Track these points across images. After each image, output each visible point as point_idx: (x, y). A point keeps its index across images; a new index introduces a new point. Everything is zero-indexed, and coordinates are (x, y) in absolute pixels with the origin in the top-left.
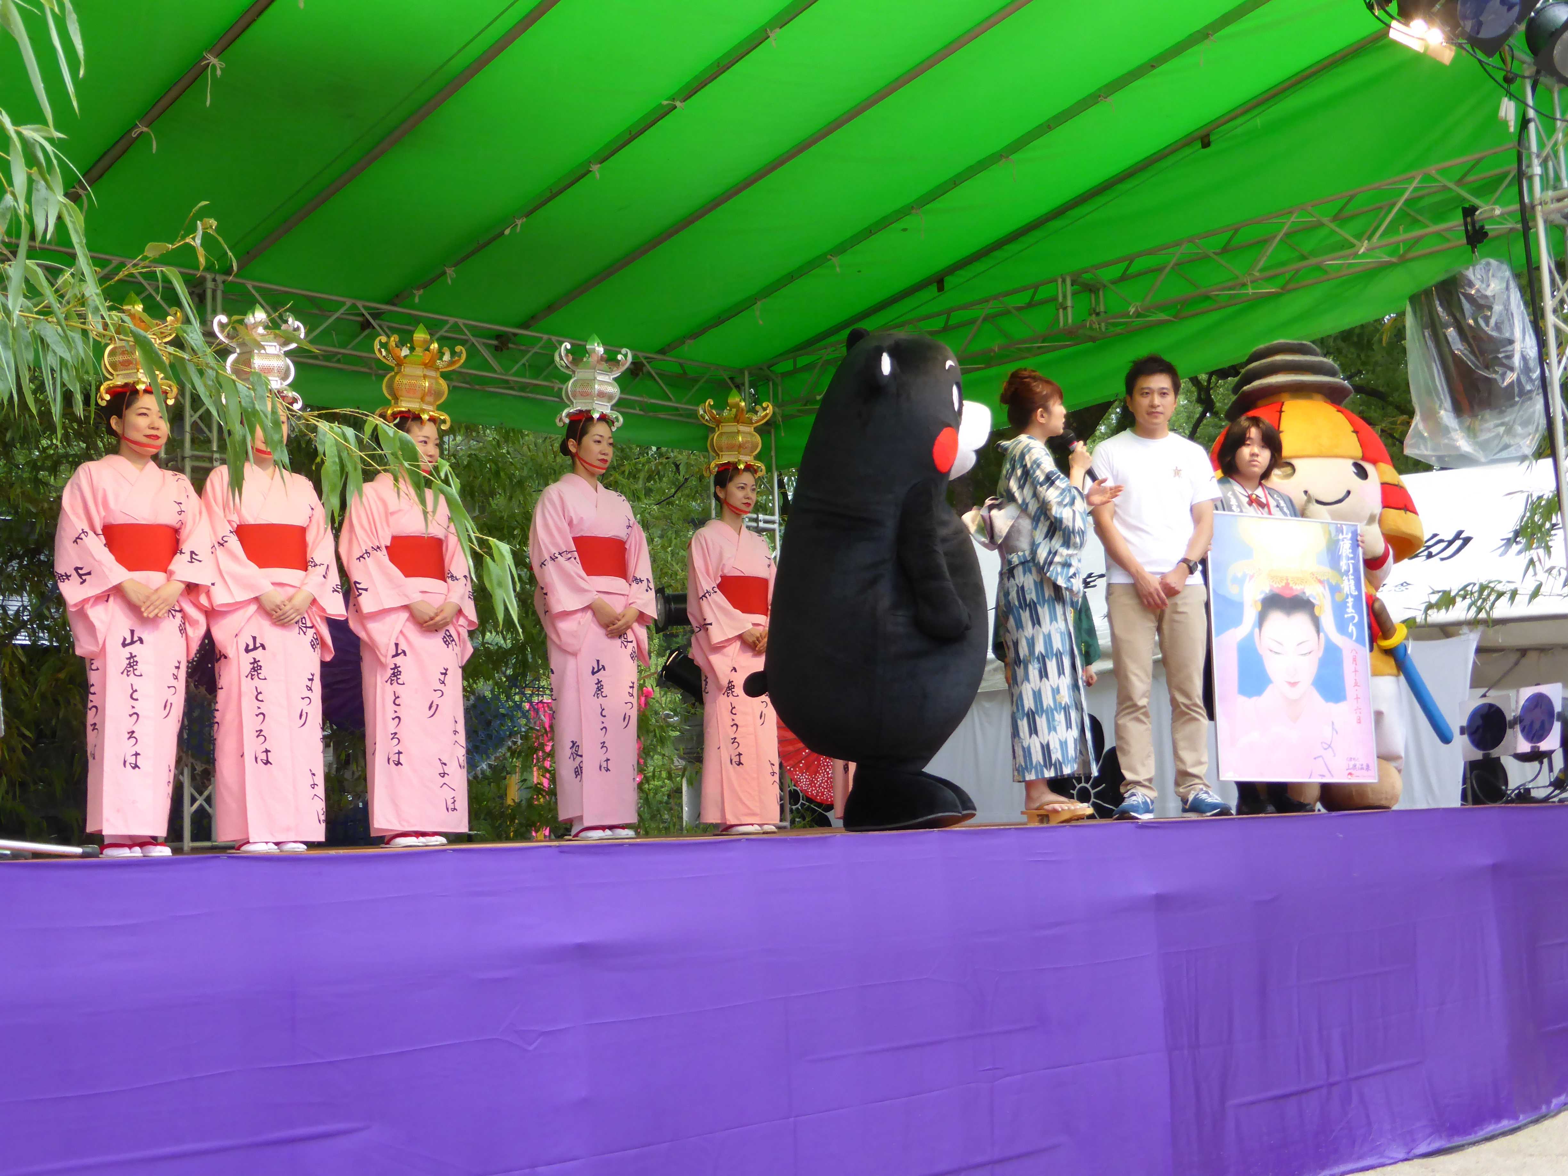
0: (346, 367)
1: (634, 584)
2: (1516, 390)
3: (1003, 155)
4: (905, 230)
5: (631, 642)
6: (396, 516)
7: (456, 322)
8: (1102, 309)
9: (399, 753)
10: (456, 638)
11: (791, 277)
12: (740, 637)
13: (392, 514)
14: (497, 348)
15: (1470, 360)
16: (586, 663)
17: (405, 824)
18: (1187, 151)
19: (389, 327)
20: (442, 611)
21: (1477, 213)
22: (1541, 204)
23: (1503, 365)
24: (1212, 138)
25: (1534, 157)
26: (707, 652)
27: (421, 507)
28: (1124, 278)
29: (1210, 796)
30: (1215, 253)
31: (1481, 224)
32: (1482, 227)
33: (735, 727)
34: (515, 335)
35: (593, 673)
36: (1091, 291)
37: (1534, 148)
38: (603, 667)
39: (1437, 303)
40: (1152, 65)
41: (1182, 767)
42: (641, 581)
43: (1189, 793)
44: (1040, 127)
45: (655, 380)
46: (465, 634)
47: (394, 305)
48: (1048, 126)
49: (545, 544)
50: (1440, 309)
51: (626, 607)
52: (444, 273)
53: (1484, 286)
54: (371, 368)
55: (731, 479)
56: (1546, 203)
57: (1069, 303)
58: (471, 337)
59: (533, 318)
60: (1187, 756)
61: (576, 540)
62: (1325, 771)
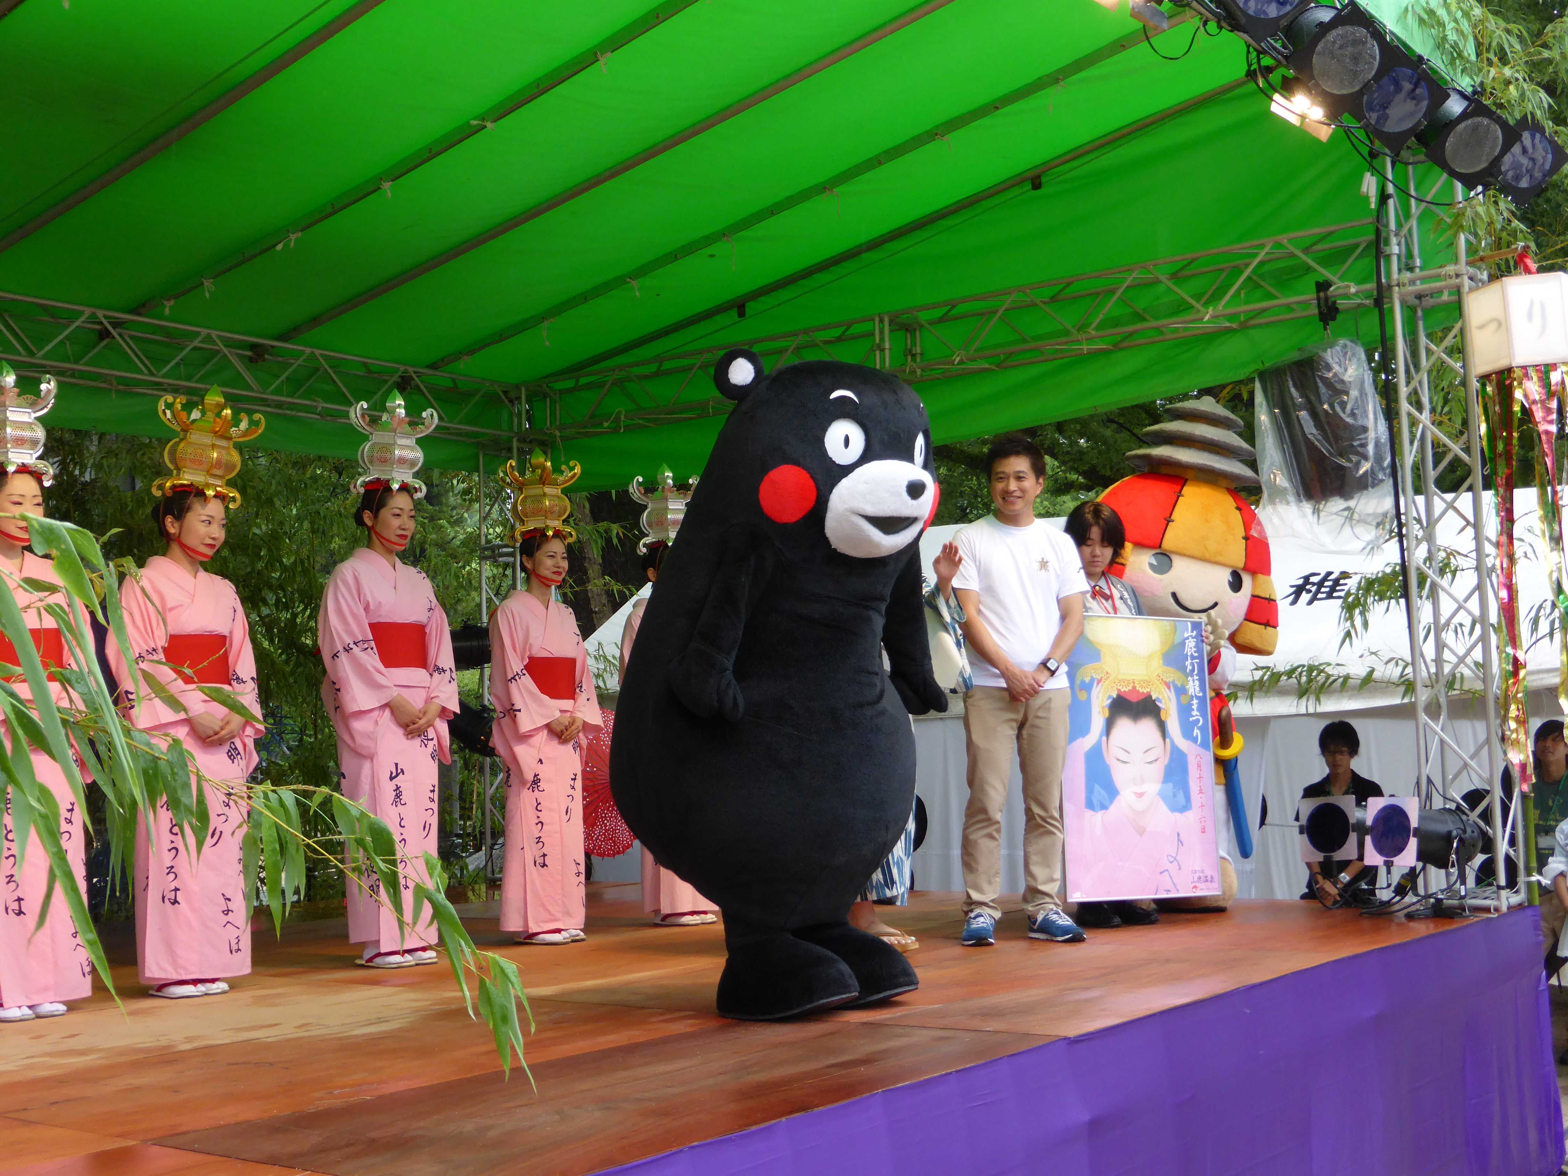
0: (81, 382)
1: (436, 674)
2: (1370, 479)
3: (826, 187)
4: (712, 256)
5: (432, 739)
6: (174, 612)
7: (209, 335)
8: (919, 351)
9: (176, 889)
10: (241, 751)
11: (585, 297)
12: (548, 726)
13: (171, 609)
14: (251, 359)
15: (1324, 448)
16: (385, 768)
17: (182, 972)
18: (1016, 191)
19: (131, 337)
20: (228, 723)
21: (1332, 289)
22: (1398, 285)
23: (1358, 453)
24: (1044, 179)
25: (1392, 235)
26: (512, 744)
27: (395, 914)
28: (942, 320)
29: (1061, 917)
30: (1044, 303)
31: (1333, 299)
32: (1335, 302)
33: (540, 825)
34: (273, 347)
35: (391, 779)
36: (907, 330)
37: (1393, 226)
38: (402, 771)
39: (1291, 383)
40: (995, 106)
41: (1033, 883)
42: (444, 671)
43: (1038, 911)
44: (871, 159)
45: (423, 394)
46: (250, 743)
47: (139, 314)
48: (878, 161)
49: (338, 634)
50: (1293, 390)
51: (426, 702)
52: (202, 284)
53: (1343, 370)
54: (111, 384)
55: (539, 547)
56: (1404, 285)
57: (887, 346)
58: (223, 347)
59: (295, 329)
60: (1036, 870)
61: (373, 627)
62: (1172, 887)
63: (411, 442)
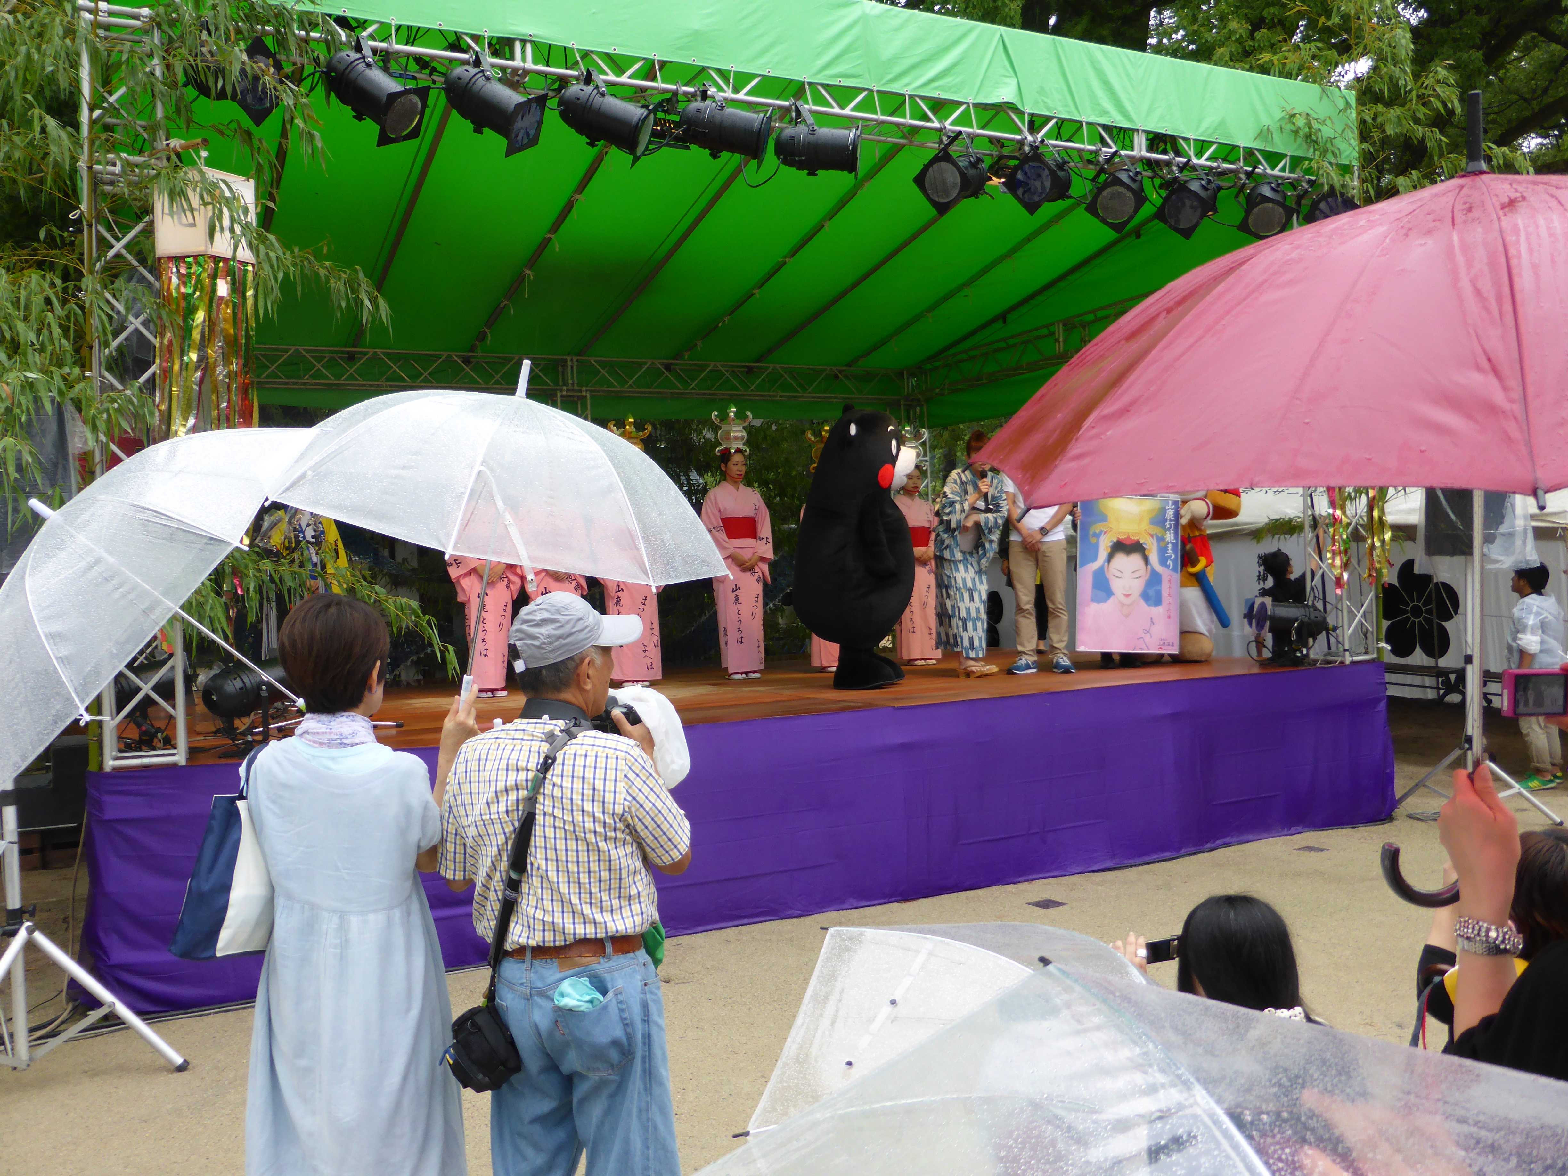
1: (760, 541)
3: (1008, 255)
5: (759, 572)
7: (715, 365)
16: (730, 587)
17: (626, 676)
19: (680, 369)
24: (1142, 232)
28: (1097, 320)
29: (1067, 662)
35: (734, 592)
36: (1081, 326)
38: (740, 588)
41: (1050, 643)
42: (764, 539)
43: (1054, 657)
47: (677, 359)
51: (752, 555)
57: (1061, 338)
58: (724, 370)
59: (760, 357)
60: (1055, 636)
61: (723, 520)
62: (1144, 646)
63: (740, 428)
